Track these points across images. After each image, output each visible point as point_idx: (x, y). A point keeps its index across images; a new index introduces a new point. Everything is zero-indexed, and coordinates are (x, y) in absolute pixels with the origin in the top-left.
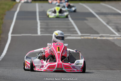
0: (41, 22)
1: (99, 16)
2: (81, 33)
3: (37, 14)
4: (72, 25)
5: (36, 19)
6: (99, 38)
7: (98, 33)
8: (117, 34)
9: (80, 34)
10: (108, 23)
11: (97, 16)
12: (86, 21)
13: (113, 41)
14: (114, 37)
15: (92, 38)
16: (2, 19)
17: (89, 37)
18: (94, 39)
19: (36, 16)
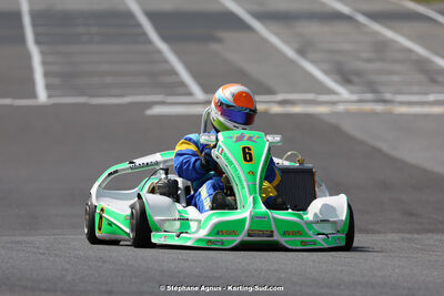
3: (27, 21)
4: (166, 61)
5: (22, 40)
6: (276, 109)
7: (270, 91)
8: (343, 92)
12: (215, 47)
19: (21, 27)
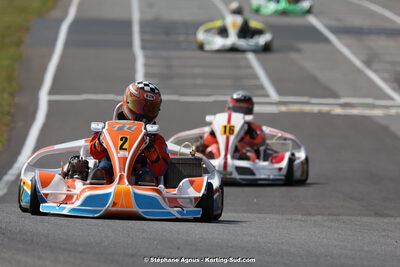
0: (146, 57)
1: (339, 39)
2: (280, 92)
3: (136, 29)
5: (129, 45)
6: (338, 111)
7: (335, 95)
9: (274, 96)
10: (368, 63)
11: (332, 37)
12: (294, 56)
15: (316, 109)
16: (19, 44)
17: (307, 108)
18: (321, 114)
19: (130, 34)
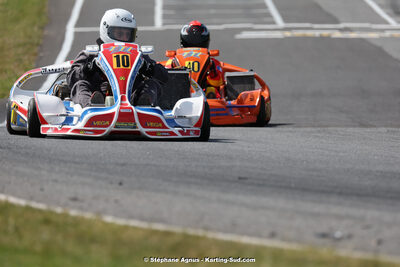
2: (286, 19)
6: (337, 35)
7: (336, 21)
8: (393, 22)
9: (280, 23)
13: (379, 44)
14: (383, 30)
15: (317, 33)
17: (309, 33)
18: (322, 38)
